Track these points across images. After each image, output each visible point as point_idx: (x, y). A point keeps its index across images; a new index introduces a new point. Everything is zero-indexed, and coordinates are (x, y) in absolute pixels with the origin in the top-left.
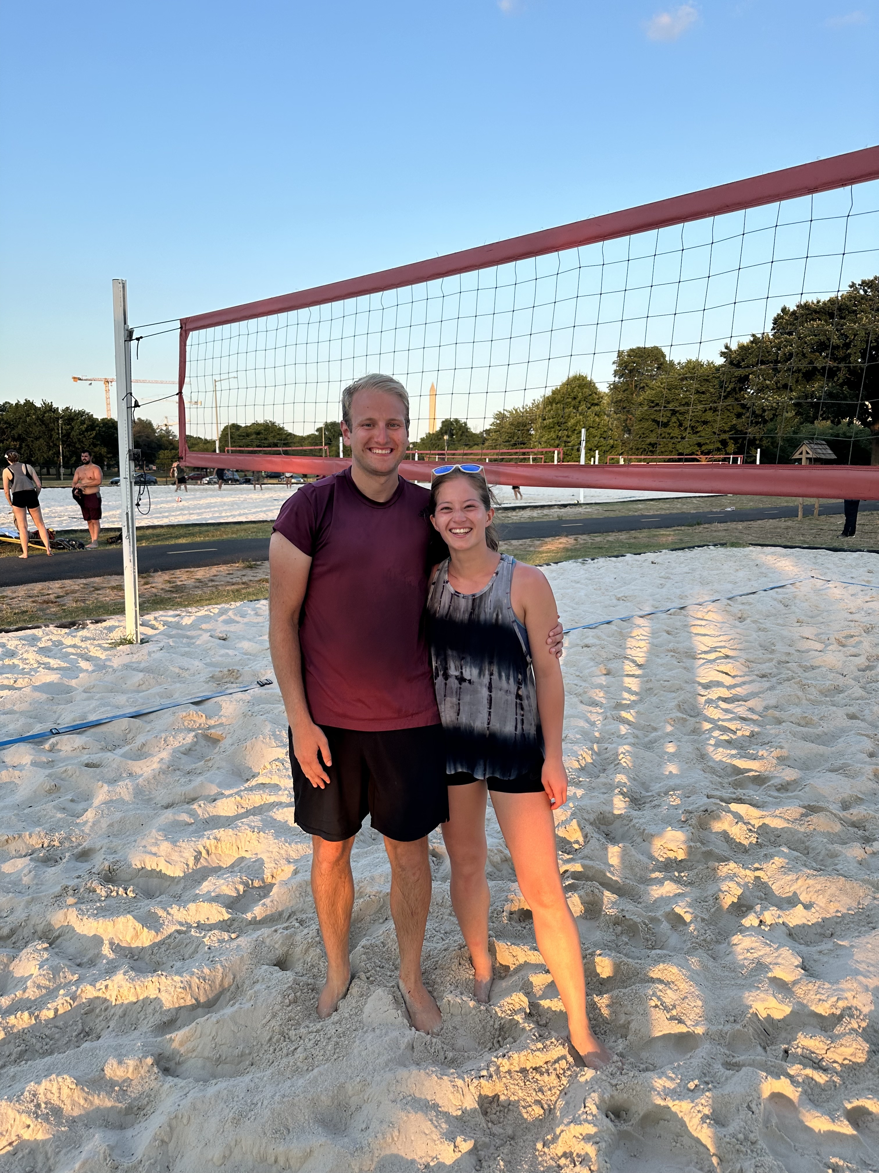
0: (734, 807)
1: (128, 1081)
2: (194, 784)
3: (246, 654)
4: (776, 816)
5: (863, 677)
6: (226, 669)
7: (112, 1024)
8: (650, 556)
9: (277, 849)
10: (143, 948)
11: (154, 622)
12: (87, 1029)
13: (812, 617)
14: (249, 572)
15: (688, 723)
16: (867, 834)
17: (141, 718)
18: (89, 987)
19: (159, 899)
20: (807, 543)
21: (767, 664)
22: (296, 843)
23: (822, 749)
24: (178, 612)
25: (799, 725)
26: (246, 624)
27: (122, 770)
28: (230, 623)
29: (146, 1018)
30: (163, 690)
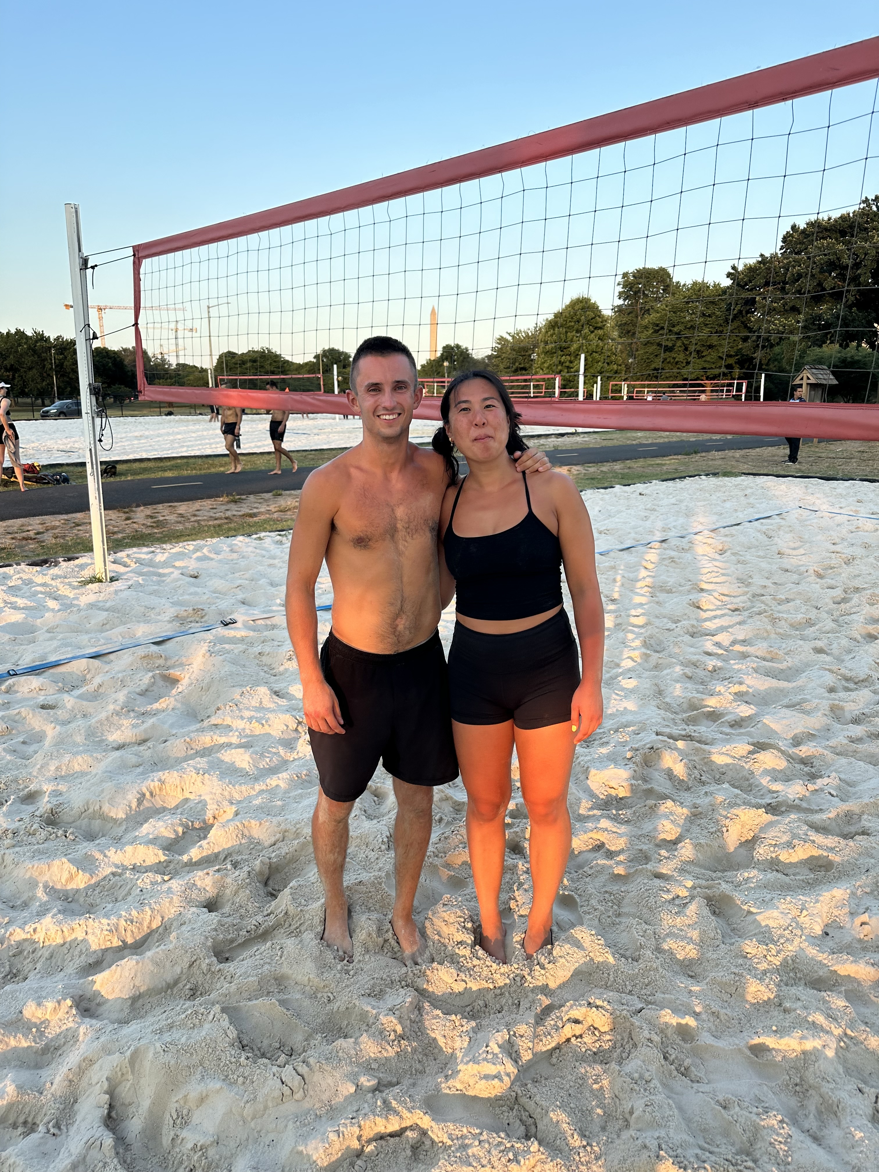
0: (680, 744)
1: (46, 1023)
2: (145, 726)
3: (215, 593)
4: (723, 753)
5: (837, 610)
6: (191, 608)
7: (39, 966)
8: (640, 487)
9: (220, 791)
10: (77, 891)
11: (126, 560)
12: (15, 971)
13: (794, 549)
14: (233, 506)
15: (651, 659)
16: (813, 770)
17: (100, 658)
18: (18, 930)
19: (97, 842)
20: (803, 472)
21: (741, 597)
22: (240, 784)
23: (783, 684)
24: (153, 549)
25: (764, 659)
26: (220, 561)
27: (76, 711)
28: (206, 560)
29: (72, 960)
30: (126, 629)
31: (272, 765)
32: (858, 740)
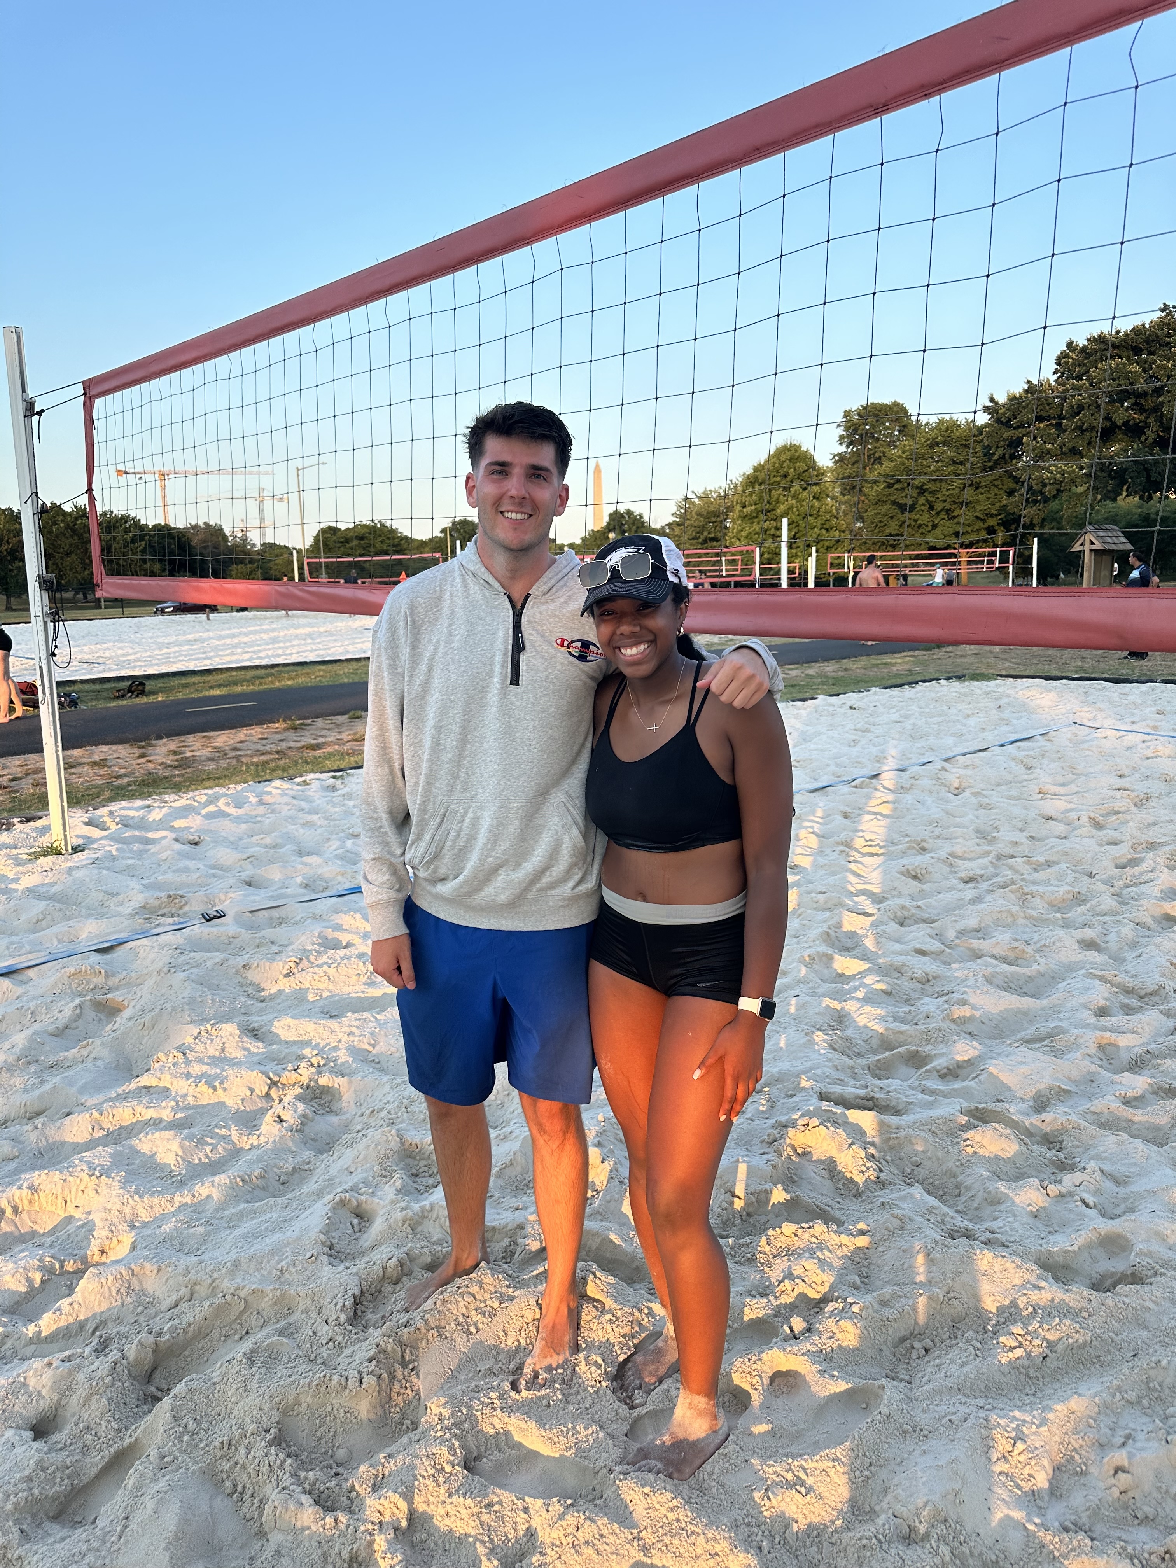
0: (855, 1116)
2: (45, 1088)
3: (214, 867)
5: (1120, 878)
6: (167, 894)
8: (852, 698)
9: (118, 1205)
11: (106, 819)
14: (291, 735)
17: (15, 976)
20: (1085, 671)
21: (980, 860)
22: (154, 1193)
23: (1027, 1002)
24: (149, 802)
25: (1005, 960)
26: (238, 818)
28: (218, 817)
30: (66, 928)
31: (214, 1157)
32: (1136, 1099)
